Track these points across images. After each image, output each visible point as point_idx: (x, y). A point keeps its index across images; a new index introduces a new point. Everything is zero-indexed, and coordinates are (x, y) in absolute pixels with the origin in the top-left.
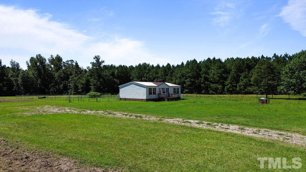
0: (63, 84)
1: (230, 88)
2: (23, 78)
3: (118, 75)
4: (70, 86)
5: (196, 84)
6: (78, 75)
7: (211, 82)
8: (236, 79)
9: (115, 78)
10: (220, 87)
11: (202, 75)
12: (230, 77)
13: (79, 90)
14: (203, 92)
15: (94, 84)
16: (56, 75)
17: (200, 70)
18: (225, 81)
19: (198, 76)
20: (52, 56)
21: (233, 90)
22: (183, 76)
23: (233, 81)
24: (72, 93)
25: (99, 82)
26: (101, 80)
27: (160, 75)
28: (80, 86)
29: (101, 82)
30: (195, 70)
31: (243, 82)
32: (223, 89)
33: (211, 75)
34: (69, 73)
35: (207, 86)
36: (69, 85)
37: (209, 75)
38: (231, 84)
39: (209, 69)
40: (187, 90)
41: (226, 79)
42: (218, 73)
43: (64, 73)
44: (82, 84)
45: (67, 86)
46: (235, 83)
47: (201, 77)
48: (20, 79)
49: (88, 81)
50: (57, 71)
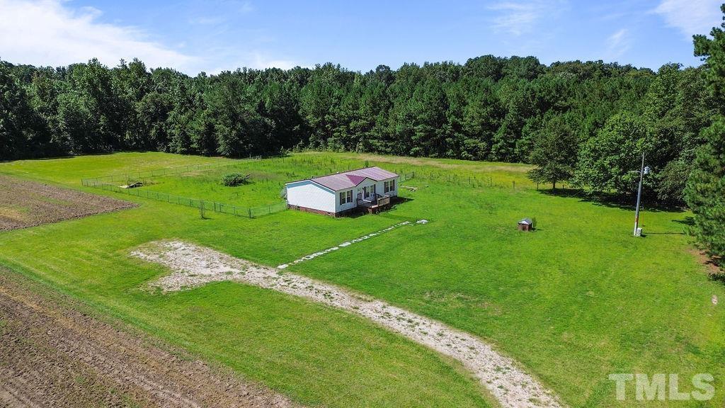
0: (157, 129)
1: (501, 148)
2: (67, 115)
3: (273, 110)
4: (172, 135)
5: (436, 135)
6: (186, 110)
7: (466, 133)
8: (516, 131)
9: (266, 115)
10: (483, 145)
11: (449, 117)
12: (504, 124)
13: (192, 143)
14: (449, 153)
15: (224, 136)
16: (139, 106)
17: (447, 107)
18: (493, 133)
19: (441, 120)
20: (122, 60)
21: (508, 153)
22: (410, 117)
23: (510, 134)
24: (179, 149)
25: (234, 132)
26: (239, 126)
27: (361, 111)
28: (194, 137)
29: (238, 131)
30: (435, 107)
31: (528, 137)
32: (488, 150)
33: (468, 119)
34: (165, 103)
35: (458, 142)
36: (169, 131)
37: (462, 117)
38: (505, 142)
39: (465, 104)
40: (418, 148)
41: (495, 128)
42: (480, 117)
43: (156, 104)
44: (198, 132)
45: (165, 134)
46: (513, 138)
47: (447, 123)
48: (60, 116)
49: (210, 127)
50: (139, 97)
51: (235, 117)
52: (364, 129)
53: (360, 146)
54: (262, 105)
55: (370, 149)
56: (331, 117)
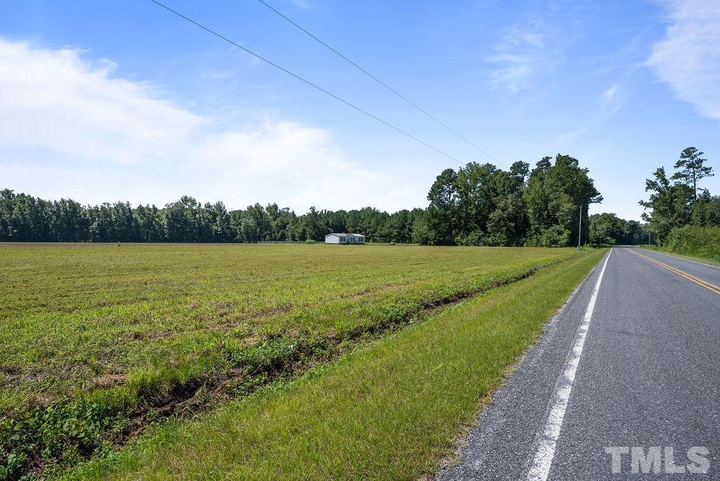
0: (281, 233)
2: (245, 227)
3: (332, 224)
13: (296, 238)
16: (274, 223)
20: (269, 204)
24: (290, 241)
26: (316, 229)
27: (372, 224)
28: (297, 235)
34: (286, 222)
36: (286, 234)
43: (282, 222)
44: (299, 233)
48: (242, 227)
49: (304, 230)
50: (275, 220)
51: (315, 226)
52: (373, 232)
53: (371, 241)
54: (328, 223)
55: (375, 241)
56: (359, 228)
